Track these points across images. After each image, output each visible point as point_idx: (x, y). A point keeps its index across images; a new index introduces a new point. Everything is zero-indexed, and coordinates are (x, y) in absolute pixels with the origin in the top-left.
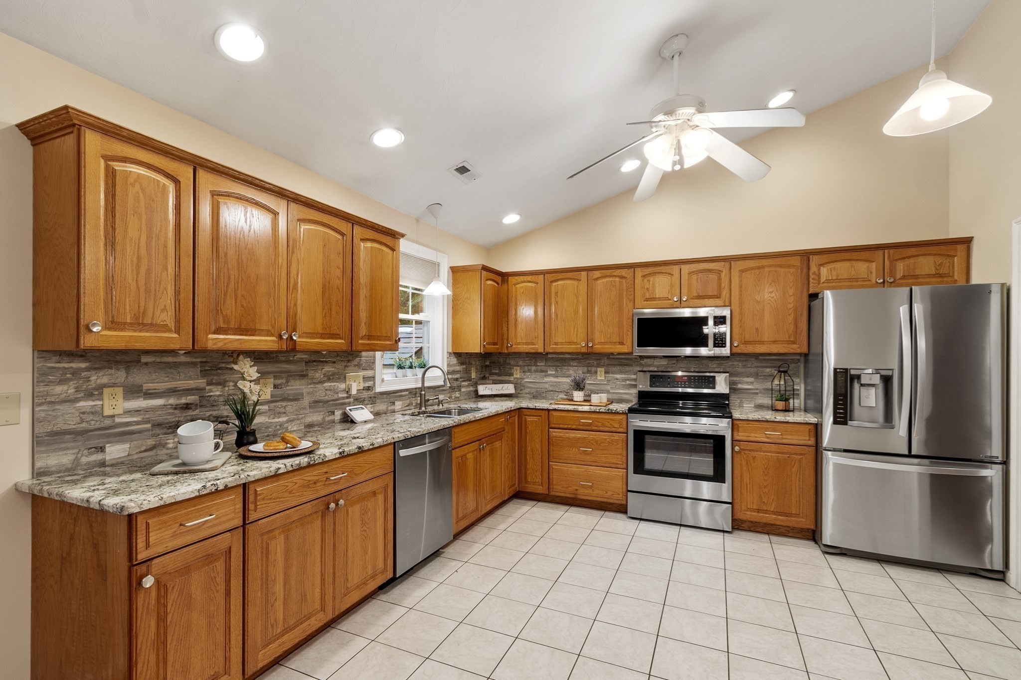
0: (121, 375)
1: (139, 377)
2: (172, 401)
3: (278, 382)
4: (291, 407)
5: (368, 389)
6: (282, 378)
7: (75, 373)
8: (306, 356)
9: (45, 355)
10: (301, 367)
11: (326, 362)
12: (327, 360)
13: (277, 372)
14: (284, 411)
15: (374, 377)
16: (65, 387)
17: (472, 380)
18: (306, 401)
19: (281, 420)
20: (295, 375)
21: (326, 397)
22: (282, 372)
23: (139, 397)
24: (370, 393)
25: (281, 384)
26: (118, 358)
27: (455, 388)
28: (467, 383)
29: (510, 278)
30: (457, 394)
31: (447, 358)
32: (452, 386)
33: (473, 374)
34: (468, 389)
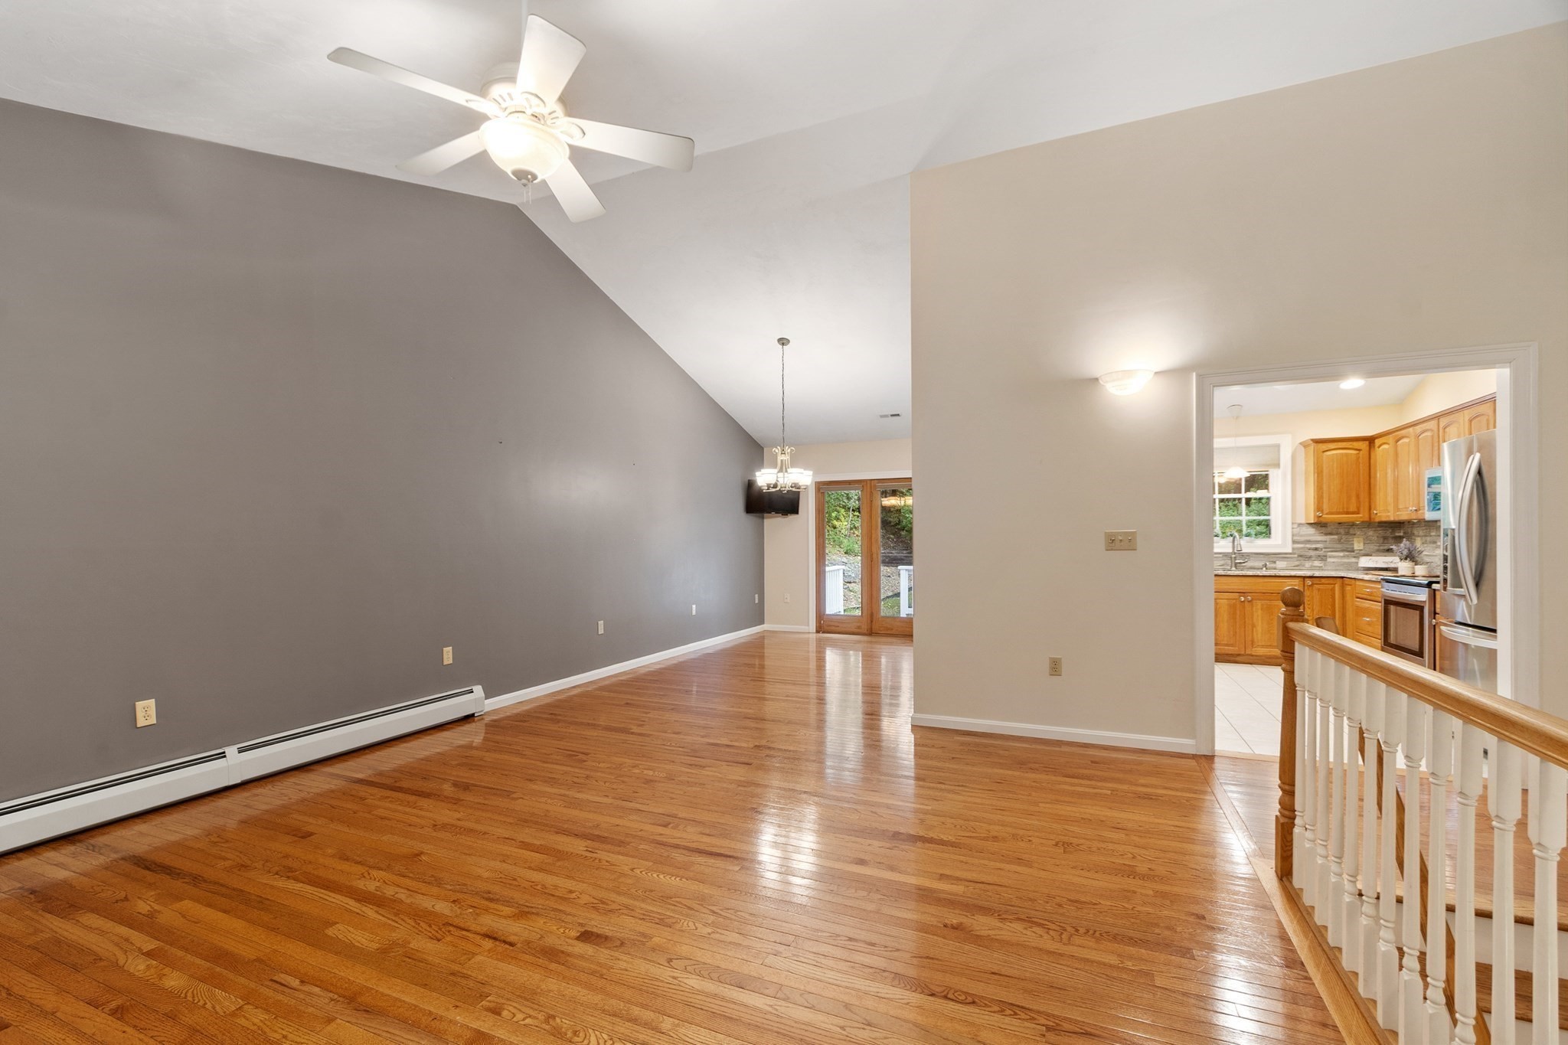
27: (1310, 557)
28: (1342, 554)
29: (1376, 441)
30: (1317, 564)
31: (1293, 528)
32: (1305, 554)
33: (1358, 546)
34: (1346, 560)
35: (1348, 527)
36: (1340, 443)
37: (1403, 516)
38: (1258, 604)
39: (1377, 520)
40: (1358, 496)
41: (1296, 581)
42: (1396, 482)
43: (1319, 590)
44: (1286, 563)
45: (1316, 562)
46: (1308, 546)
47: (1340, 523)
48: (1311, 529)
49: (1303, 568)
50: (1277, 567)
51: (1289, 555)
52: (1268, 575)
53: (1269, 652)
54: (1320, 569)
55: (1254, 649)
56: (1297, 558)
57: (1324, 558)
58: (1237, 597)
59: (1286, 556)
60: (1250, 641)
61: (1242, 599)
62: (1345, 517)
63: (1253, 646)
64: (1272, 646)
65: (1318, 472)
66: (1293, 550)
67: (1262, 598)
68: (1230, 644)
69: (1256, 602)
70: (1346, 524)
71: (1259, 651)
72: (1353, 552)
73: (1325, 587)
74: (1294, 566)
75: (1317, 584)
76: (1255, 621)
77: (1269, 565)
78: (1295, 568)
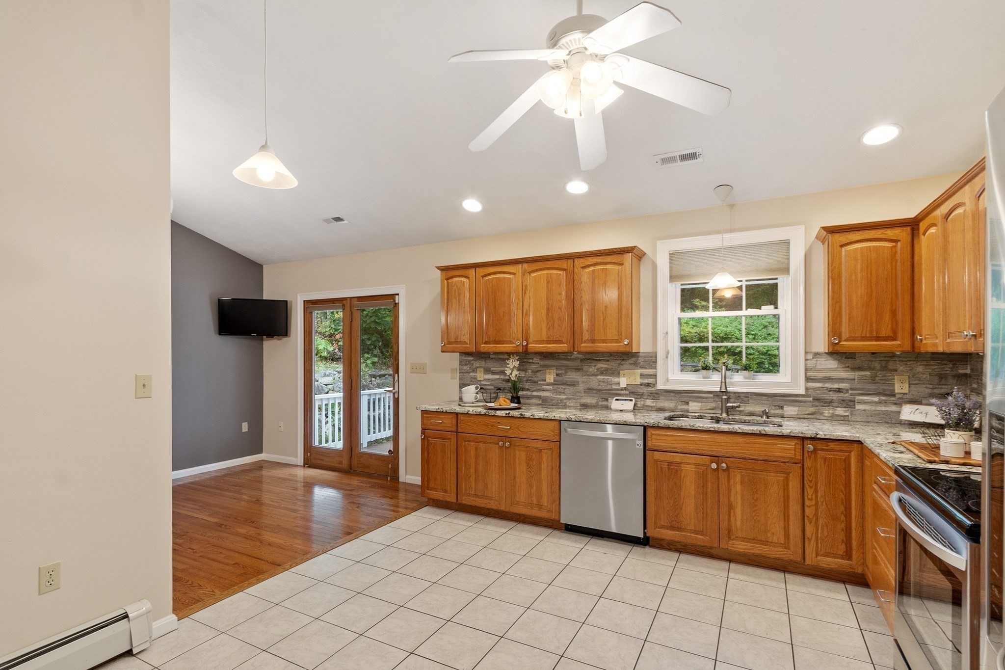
0: (483, 363)
1: (491, 365)
2: (502, 377)
3: (559, 372)
4: (569, 390)
5: (648, 385)
6: (562, 370)
7: (469, 361)
8: (581, 356)
9: (462, 354)
10: (578, 363)
11: (599, 360)
12: (600, 359)
13: (559, 366)
14: (563, 391)
15: (655, 376)
16: (467, 367)
18: (581, 387)
19: (561, 397)
20: (572, 368)
21: (600, 387)
22: (562, 366)
23: (489, 373)
24: (650, 389)
25: (561, 374)
26: (482, 356)
27: (831, 402)
28: (876, 399)
29: (921, 224)
30: (840, 411)
31: (806, 360)
32: (823, 398)
33: (900, 387)
34: (883, 408)
35: (883, 359)
36: (865, 232)
37: (957, 347)
38: (737, 477)
39: (923, 350)
40: (894, 313)
41: (790, 445)
43: (825, 459)
44: (796, 409)
45: (839, 409)
46: (828, 385)
47: (873, 353)
48: (833, 362)
49: (821, 417)
50: (785, 414)
51: (800, 399)
52: (749, 432)
53: (752, 549)
54: (845, 420)
55: (731, 542)
56: (811, 404)
57: (851, 404)
58: (708, 463)
59: (797, 399)
60: (726, 532)
61: (714, 466)
62: (876, 345)
63: (729, 538)
64: (757, 540)
65: (834, 277)
66: (806, 391)
67: (742, 466)
68: (698, 531)
69: (734, 472)
70: (884, 355)
71: (738, 546)
72: (894, 396)
73: (834, 455)
74: (808, 414)
75: (823, 450)
76: (732, 500)
77: (772, 412)
78: (809, 416)
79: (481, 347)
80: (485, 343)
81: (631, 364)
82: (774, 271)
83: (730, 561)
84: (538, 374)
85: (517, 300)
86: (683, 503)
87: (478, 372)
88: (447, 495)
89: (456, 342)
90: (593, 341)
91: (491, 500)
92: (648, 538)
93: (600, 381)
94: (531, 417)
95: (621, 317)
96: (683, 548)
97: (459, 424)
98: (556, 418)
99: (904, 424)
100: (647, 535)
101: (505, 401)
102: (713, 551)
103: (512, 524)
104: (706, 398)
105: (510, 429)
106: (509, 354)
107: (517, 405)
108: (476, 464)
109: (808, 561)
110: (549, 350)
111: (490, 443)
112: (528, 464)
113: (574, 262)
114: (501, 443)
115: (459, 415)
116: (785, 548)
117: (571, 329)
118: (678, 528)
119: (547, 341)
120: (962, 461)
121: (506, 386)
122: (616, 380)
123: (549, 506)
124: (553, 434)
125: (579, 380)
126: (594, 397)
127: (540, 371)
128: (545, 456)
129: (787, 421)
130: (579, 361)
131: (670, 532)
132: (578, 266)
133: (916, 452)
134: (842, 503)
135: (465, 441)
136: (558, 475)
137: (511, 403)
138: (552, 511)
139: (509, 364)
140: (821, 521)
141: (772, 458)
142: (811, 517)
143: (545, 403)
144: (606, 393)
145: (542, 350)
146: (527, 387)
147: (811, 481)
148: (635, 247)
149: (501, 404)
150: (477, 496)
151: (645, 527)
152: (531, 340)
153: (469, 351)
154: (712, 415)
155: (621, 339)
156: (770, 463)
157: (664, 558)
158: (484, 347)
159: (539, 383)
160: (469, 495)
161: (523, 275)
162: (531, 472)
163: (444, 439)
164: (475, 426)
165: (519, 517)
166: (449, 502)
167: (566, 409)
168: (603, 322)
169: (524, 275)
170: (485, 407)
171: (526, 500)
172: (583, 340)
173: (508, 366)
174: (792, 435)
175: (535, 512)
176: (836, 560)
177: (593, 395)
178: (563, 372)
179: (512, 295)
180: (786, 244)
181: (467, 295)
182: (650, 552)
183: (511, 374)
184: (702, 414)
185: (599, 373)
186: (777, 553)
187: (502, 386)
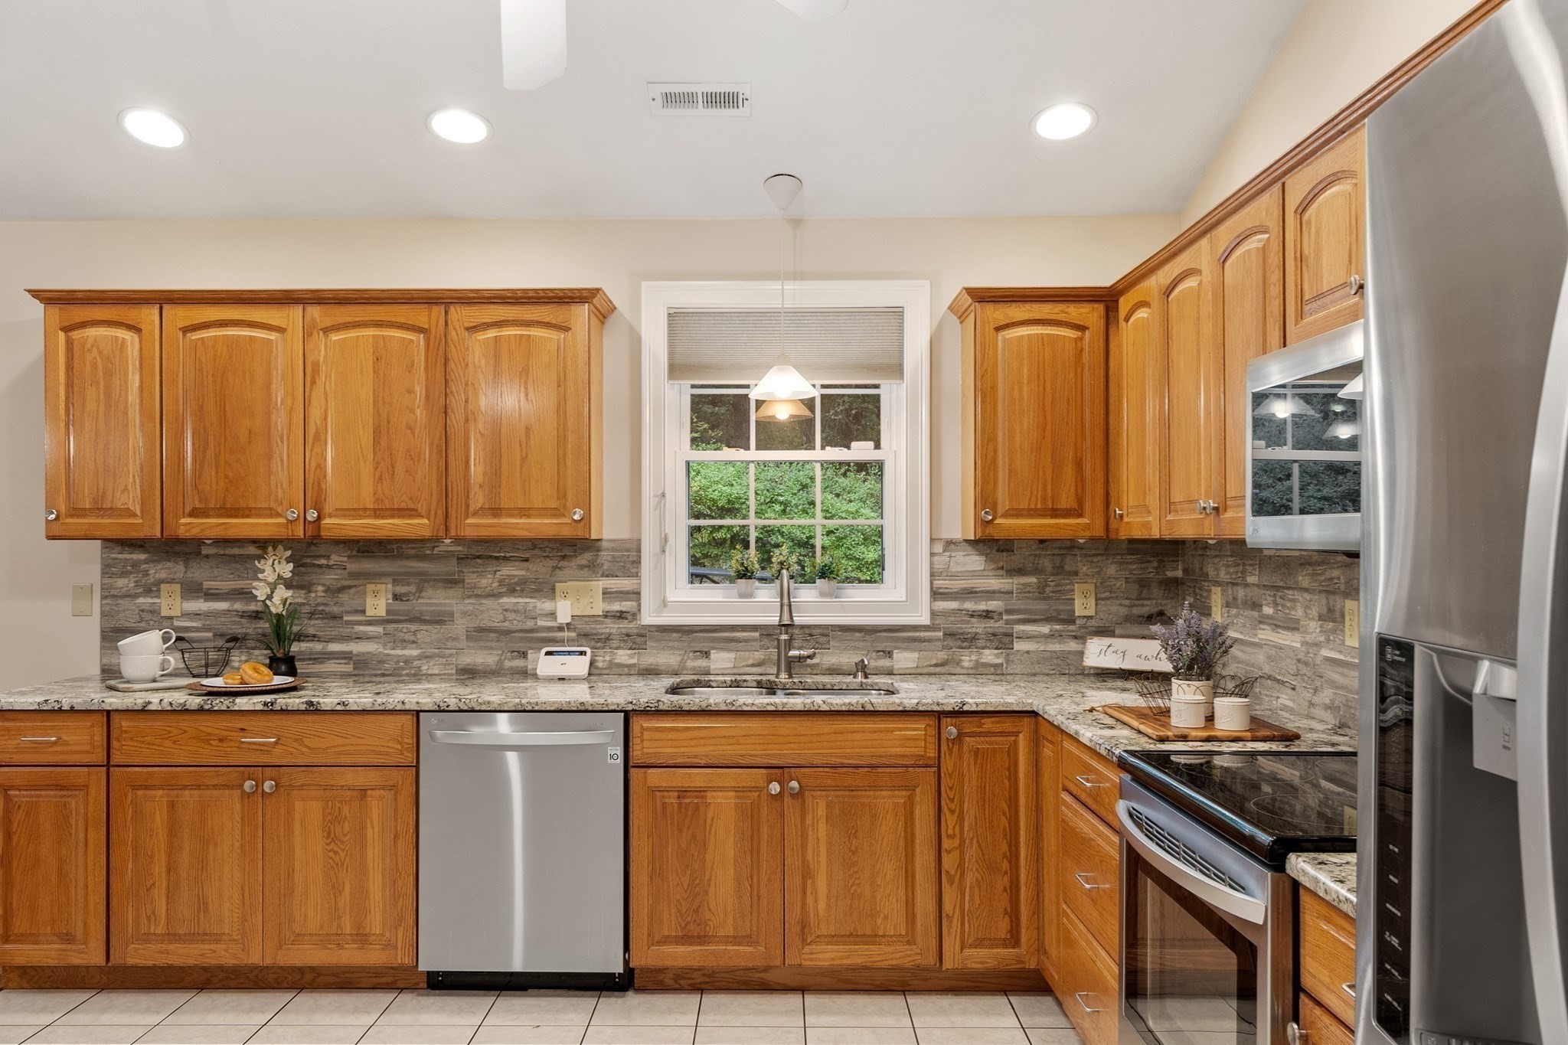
0: (178, 569)
1: (199, 573)
2: (238, 606)
3: (401, 589)
4: (427, 634)
5: (621, 616)
6: (409, 584)
7: (135, 565)
8: (460, 548)
9: (110, 544)
10: (452, 566)
11: (505, 558)
12: (508, 555)
13: (400, 574)
14: (412, 638)
15: (637, 594)
16: (126, 580)
17: (1078, 622)
18: (460, 627)
19: (407, 652)
20: (435, 580)
21: (506, 624)
22: (408, 574)
23: (198, 597)
24: (624, 625)
25: (407, 594)
26: (177, 548)
27: (974, 638)
28: (1045, 629)
29: (1121, 300)
30: (990, 656)
31: (932, 554)
32: (961, 631)
33: (1083, 606)
34: (1056, 647)
35: (1056, 552)
36: (1036, 306)
37: (1186, 529)
38: (819, 808)
39: (1123, 535)
40: (1079, 465)
41: (917, 729)
42: (1166, 423)
43: (976, 752)
44: (915, 655)
45: (987, 652)
46: (969, 605)
47: (1042, 541)
48: (977, 558)
49: (958, 670)
50: (895, 667)
51: (922, 634)
52: (844, 708)
53: (848, 957)
54: (997, 673)
55: (807, 949)
56: (939, 644)
57: (1006, 640)
58: (761, 784)
59: (917, 634)
60: (799, 929)
61: (775, 788)
62: (1051, 526)
63: (804, 941)
64: (857, 936)
65: (985, 390)
66: (931, 619)
67: (829, 782)
68: (742, 937)
69: (813, 797)
70: (1057, 545)
71: (821, 956)
72: (1072, 621)
73: (991, 743)
74: (936, 665)
75: (973, 735)
76: (810, 858)
77: (873, 664)
78: (938, 670)
79: (178, 525)
80: (194, 513)
81: (581, 567)
82: (875, 370)
83: (802, 990)
84: (344, 597)
85: (289, 401)
86: (710, 880)
87: (163, 593)
88: (74, 947)
89: (99, 510)
90: (496, 512)
91: (218, 942)
92: (632, 970)
93: (506, 610)
94: (339, 708)
95: (565, 455)
96: (707, 980)
97: (115, 744)
98: (407, 707)
99: (1088, 675)
100: (631, 965)
101: (256, 670)
102: (769, 977)
103: (280, 998)
104: (746, 641)
105: (276, 743)
106: (263, 545)
107: (290, 679)
108: (172, 848)
109: (948, 964)
110: (381, 534)
111: (215, 787)
112: (329, 833)
113: (446, 313)
114: (248, 785)
115: (115, 718)
116: (908, 943)
117: (439, 481)
118: (699, 937)
119: (375, 510)
120: (1205, 734)
121: (250, 631)
122: (546, 605)
123: (387, 935)
124: (399, 747)
125: (455, 609)
126: (492, 648)
127: (350, 587)
128: (377, 808)
129: (903, 681)
130: (454, 561)
131: (682, 949)
132: (457, 324)
133: (1135, 723)
134: (1005, 835)
135: (135, 788)
136: (412, 852)
137: (275, 674)
138: (396, 947)
139: (263, 571)
140: (970, 878)
141: (885, 761)
142: (952, 873)
143: (362, 670)
144: (522, 638)
145: (361, 534)
146: (311, 631)
147: (952, 800)
148: (598, 290)
149: (246, 678)
150: (172, 937)
151: (627, 948)
152: (328, 508)
153: (141, 535)
154: (759, 678)
155: (565, 506)
156: (880, 770)
157: (670, 1011)
158: (187, 526)
159: (345, 618)
160: (146, 938)
161: (307, 334)
162: (336, 853)
163: (62, 788)
164: (168, 743)
165: (297, 976)
166: (77, 967)
167: (419, 681)
168: (522, 466)
169: (310, 335)
170: (194, 691)
171: (322, 927)
172: (471, 509)
173: (260, 576)
174: (920, 709)
175: (349, 956)
176: (995, 950)
177: (488, 644)
178: (412, 589)
179: (274, 386)
180: (897, 313)
181: (135, 380)
182: (639, 1004)
183: (270, 597)
184: (739, 678)
185: (505, 590)
186: (894, 956)
187: (238, 630)
